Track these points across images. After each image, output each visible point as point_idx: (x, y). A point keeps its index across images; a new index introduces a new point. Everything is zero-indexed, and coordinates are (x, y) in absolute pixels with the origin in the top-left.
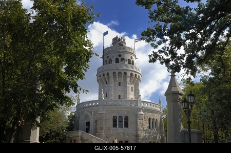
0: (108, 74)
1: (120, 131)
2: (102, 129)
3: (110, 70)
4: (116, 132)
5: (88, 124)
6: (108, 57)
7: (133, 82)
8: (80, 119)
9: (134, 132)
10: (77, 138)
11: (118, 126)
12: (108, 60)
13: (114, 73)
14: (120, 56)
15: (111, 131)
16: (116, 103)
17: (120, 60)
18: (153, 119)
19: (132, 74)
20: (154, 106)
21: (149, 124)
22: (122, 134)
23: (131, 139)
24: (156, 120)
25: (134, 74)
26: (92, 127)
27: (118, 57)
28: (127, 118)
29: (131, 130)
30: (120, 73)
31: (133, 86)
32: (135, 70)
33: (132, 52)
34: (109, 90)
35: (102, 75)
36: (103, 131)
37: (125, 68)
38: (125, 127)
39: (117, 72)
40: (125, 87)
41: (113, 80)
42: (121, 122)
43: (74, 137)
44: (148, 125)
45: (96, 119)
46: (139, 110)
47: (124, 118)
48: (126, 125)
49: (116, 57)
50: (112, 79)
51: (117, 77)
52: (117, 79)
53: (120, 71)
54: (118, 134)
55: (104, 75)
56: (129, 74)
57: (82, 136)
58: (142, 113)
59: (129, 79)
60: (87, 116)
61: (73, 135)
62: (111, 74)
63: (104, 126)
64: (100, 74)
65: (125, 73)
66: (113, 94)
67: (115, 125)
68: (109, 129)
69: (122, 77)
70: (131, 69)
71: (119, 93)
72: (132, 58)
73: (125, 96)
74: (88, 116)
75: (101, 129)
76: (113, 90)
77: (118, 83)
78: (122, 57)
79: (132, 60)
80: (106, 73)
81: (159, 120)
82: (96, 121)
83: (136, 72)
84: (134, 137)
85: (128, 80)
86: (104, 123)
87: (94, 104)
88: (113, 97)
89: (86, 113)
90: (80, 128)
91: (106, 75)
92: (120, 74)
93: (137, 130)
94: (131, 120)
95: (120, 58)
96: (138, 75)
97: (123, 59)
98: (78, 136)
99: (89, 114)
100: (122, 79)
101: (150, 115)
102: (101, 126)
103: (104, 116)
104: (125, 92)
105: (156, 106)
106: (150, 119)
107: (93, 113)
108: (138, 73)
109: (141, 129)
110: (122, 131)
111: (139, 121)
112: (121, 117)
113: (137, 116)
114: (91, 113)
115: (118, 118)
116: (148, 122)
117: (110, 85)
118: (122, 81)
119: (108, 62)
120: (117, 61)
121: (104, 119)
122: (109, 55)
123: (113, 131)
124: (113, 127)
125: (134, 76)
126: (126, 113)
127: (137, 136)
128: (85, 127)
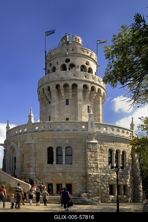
0: (49, 89)
1: (58, 169)
2: (31, 167)
3: (51, 82)
4: (52, 171)
6: (51, 65)
7: (90, 98)
9: (82, 171)
11: (55, 162)
12: (50, 69)
13: (57, 86)
14: (68, 61)
15: (45, 170)
17: (68, 68)
18: (118, 152)
19: (85, 87)
21: (111, 157)
22: (60, 174)
23: (76, 182)
24: (124, 153)
25: (90, 86)
27: (65, 63)
29: (76, 167)
30: (66, 85)
31: (90, 104)
32: (92, 80)
33: (89, 55)
35: (41, 91)
36: (32, 169)
38: (66, 163)
39: (62, 84)
41: (56, 97)
42: (59, 155)
45: (23, 153)
46: (90, 136)
47: (64, 150)
49: (62, 63)
50: (54, 95)
51: (62, 91)
52: (63, 95)
53: (66, 82)
54: (54, 173)
55: (44, 91)
56: (80, 86)
58: (95, 141)
59: (81, 93)
62: (53, 88)
63: (33, 161)
65: (75, 86)
67: (50, 161)
69: (71, 91)
70: (84, 79)
71: (67, 115)
72: (87, 64)
74: (14, 149)
75: (29, 166)
76: (57, 112)
77: (64, 101)
78: (70, 62)
79: (88, 67)
80: (45, 86)
81: (128, 153)
82: (23, 156)
83: (92, 83)
84: (82, 178)
85: (80, 95)
87: (21, 131)
89: (12, 144)
91: (46, 91)
92: (67, 88)
93: (86, 167)
94: (76, 152)
95: (68, 65)
97: (72, 66)
100: (71, 94)
102: (29, 162)
103: (33, 148)
104: (76, 113)
105: (123, 132)
106: (111, 151)
109: (94, 165)
110: (61, 169)
111: (89, 153)
112: (59, 149)
113: (86, 146)
115: (55, 151)
116: (107, 155)
117: (52, 104)
118: (71, 97)
119: (51, 71)
120: (64, 68)
121: (33, 151)
122: (52, 62)
123: (48, 169)
124: (48, 163)
125: (90, 89)
126: (67, 142)
127: (86, 176)
128: (14, 164)
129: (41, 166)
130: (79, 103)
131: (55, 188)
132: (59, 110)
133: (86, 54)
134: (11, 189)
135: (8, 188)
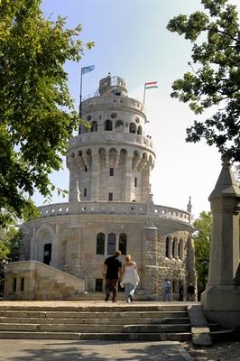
0: (89, 152)
2: (76, 257)
3: (94, 144)
5: (48, 247)
6: (89, 118)
7: (139, 168)
8: (33, 239)
10: (26, 275)
13: (101, 150)
14: (113, 116)
15: (94, 262)
16: (103, 208)
17: (114, 125)
18: (175, 239)
21: (167, 247)
24: (181, 240)
25: (141, 152)
26: (55, 254)
27: (111, 119)
28: (123, 238)
30: (113, 150)
31: (138, 175)
32: (144, 145)
33: (139, 109)
34: (90, 182)
35: (76, 154)
36: (78, 260)
39: (108, 149)
40: (123, 177)
41: (98, 165)
42: (112, 243)
43: (20, 272)
44: (164, 249)
45: (64, 239)
46: (149, 221)
47: (118, 238)
49: (106, 119)
50: (96, 162)
51: (107, 158)
52: (107, 162)
53: (113, 146)
55: (80, 154)
56: (130, 152)
57: (36, 271)
58: (154, 228)
59: (131, 162)
60: (46, 233)
61: (18, 268)
62: (95, 152)
63: (79, 251)
64: (72, 151)
65: (124, 151)
66: (98, 190)
69: (118, 158)
70: (136, 143)
71: (110, 190)
72: (137, 121)
73: (122, 196)
74: (48, 233)
75: (74, 256)
77: (108, 170)
78: (117, 119)
79: (137, 125)
80: (84, 149)
81: (185, 241)
82: (64, 243)
83: (145, 149)
85: (129, 164)
86: (79, 246)
87: (60, 210)
88: (99, 197)
89: (44, 226)
90: (32, 255)
91: (84, 155)
92: (114, 153)
93: (143, 259)
94: (131, 240)
95: (114, 121)
96: (149, 154)
97: (120, 123)
98: (29, 271)
99: (50, 229)
100: (117, 162)
102: (74, 252)
103: (80, 234)
104: (123, 189)
105: (181, 216)
106: (168, 239)
107: (57, 227)
108: (149, 150)
111: (147, 242)
112: (112, 236)
114: (54, 227)
115: (106, 238)
116: (164, 244)
117: (94, 174)
118: (117, 166)
120: (108, 126)
121: (80, 238)
122: (92, 114)
123: (97, 261)
124: (97, 253)
125: (141, 157)
126: (122, 227)
128: (42, 253)
129: (89, 257)
130: (127, 174)
132: (101, 181)
133: (137, 108)
134: (57, 286)
135: (53, 285)
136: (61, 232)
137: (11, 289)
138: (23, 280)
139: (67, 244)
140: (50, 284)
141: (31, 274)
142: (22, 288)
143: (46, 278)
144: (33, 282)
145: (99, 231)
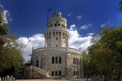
0: (50, 33)
2: (46, 65)
3: (51, 31)
4: (54, 66)
5: (38, 61)
6: (50, 23)
7: (65, 38)
11: (55, 63)
12: (50, 25)
14: (57, 22)
15: (51, 66)
16: (54, 49)
17: (57, 25)
18: (76, 59)
19: (64, 33)
20: (76, 51)
21: (74, 61)
23: (62, 70)
25: (65, 33)
26: (39, 64)
29: (63, 65)
30: (57, 32)
31: (65, 40)
34: (51, 42)
35: (47, 34)
37: (60, 29)
38: (59, 63)
39: (55, 32)
40: (60, 40)
42: (57, 60)
43: (28, 69)
46: (68, 53)
47: (58, 58)
48: (60, 62)
49: (55, 23)
50: (52, 36)
51: (55, 34)
52: (55, 36)
54: (54, 67)
56: (62, 33)
57: (33, 69)
58: (69, 55)
59: (62, 36)
60: (37, 57)
61: (28, 68)
62: (52, 33)
64: (45, 33)
65: (60, 33)
66: (53, 44)
67: (53, 62)
68: (49, 64)
69: (58, 34)
70: (64, 30)
71: (57, 44)
72: (64, 24)
75: (45, 64)
77: (56, 38)
78: (58, 23)
79: (64, 25)
80: (49, 32)
81: (79, 59)
82: (42, 60)
84: (65, 69)
86: (46, 61)
87: (41, 50)
89: (36, 55)
93: (66, 65)
94: (63, 59)
95: (57, 24)
96: (68, 33)
98: (30, 69)
101: (74, 56)
102: (45, 63)
104: (60, 44)
106: (74, 59)
107: (40, 55)
108: (67, 32)
109: (69, 64)
110: (57, 66)
111: (67, 59)
112: (57, 58)
113: (66, 57)
115: (55, 58)
116: (73, 60)
117: (52, 39)
118: (58, 37)
119: (50, 26)
121: (47, 58)
122: (51, 22)
123: (52, 66)
126: (60, 55)
127: (66, 68)
128: (36, 63)
131: (55, 73)
132: (54, 42)
133: (64, 20)
134: (39, 74)
135: (38, 74)
136: (41, 56)
137: (25, 75)
138: (29, 72)
139: (43, 60)
140: (37, 74)
141: (31, 70)
142: (29, 75)
143: (36, 71)
144: (32, 73)
145: (52, 56)
